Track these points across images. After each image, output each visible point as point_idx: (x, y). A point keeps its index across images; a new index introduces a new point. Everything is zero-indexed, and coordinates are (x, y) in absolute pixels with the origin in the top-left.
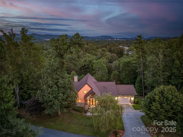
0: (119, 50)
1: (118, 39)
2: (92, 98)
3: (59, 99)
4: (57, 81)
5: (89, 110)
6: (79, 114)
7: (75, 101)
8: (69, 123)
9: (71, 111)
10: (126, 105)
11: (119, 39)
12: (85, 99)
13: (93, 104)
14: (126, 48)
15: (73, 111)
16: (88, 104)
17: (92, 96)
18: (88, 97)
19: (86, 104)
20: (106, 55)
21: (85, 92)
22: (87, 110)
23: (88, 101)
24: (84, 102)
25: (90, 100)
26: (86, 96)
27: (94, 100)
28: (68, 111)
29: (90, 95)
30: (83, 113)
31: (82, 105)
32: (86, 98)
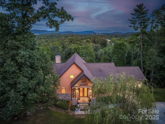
0: (102, 41)
1: (100, 33)
2: (82, 85)
5: (78, 106)
7: (53, 92)
9: (49, 108)
12: (72, 87)
13: (83, 96)
14: (108, 40)
15: (53, 108)
16: (77, 95)
17: (82, 82)
18: (77, 85)
19: (73, 95)
21: (72, 77)
22: (76, 106)
23: (77, 91)
24: (70, 93)
25: (79, 89)
26: (73, 83)
27: (86, 89)
28: (45, 108)
29: (80, 82)
30: (69, 111)
31: (67, 97)
32: (74, 85)
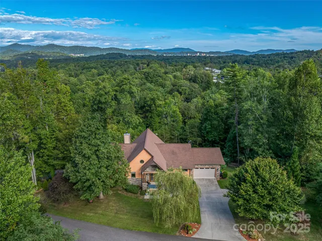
0: (203, 76)
2: (153, 170)
3: (100, 176)
4: (96, 148)
5: (148, 191)
6: (133, 196)
8: (116, 213)
9: (120, 192)
10: (208, 181)
11: (205, 55)
12: (141, 172)
14: (217, 71)
15: (123, 192)
17: (152, 167)
19: (143, 180)
20: (181, 87)
22: (146, 191)
26: (143, 168)
28: (115, 192)
30: (139, 195)
31: (137, 182)
32: (143, 171)
